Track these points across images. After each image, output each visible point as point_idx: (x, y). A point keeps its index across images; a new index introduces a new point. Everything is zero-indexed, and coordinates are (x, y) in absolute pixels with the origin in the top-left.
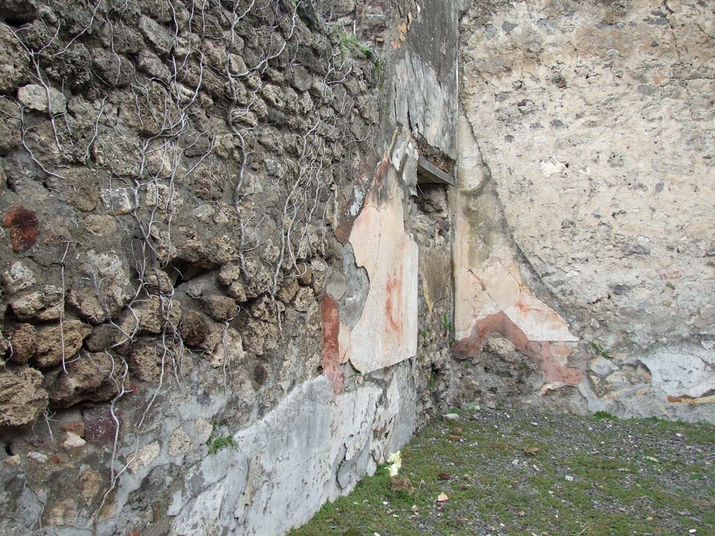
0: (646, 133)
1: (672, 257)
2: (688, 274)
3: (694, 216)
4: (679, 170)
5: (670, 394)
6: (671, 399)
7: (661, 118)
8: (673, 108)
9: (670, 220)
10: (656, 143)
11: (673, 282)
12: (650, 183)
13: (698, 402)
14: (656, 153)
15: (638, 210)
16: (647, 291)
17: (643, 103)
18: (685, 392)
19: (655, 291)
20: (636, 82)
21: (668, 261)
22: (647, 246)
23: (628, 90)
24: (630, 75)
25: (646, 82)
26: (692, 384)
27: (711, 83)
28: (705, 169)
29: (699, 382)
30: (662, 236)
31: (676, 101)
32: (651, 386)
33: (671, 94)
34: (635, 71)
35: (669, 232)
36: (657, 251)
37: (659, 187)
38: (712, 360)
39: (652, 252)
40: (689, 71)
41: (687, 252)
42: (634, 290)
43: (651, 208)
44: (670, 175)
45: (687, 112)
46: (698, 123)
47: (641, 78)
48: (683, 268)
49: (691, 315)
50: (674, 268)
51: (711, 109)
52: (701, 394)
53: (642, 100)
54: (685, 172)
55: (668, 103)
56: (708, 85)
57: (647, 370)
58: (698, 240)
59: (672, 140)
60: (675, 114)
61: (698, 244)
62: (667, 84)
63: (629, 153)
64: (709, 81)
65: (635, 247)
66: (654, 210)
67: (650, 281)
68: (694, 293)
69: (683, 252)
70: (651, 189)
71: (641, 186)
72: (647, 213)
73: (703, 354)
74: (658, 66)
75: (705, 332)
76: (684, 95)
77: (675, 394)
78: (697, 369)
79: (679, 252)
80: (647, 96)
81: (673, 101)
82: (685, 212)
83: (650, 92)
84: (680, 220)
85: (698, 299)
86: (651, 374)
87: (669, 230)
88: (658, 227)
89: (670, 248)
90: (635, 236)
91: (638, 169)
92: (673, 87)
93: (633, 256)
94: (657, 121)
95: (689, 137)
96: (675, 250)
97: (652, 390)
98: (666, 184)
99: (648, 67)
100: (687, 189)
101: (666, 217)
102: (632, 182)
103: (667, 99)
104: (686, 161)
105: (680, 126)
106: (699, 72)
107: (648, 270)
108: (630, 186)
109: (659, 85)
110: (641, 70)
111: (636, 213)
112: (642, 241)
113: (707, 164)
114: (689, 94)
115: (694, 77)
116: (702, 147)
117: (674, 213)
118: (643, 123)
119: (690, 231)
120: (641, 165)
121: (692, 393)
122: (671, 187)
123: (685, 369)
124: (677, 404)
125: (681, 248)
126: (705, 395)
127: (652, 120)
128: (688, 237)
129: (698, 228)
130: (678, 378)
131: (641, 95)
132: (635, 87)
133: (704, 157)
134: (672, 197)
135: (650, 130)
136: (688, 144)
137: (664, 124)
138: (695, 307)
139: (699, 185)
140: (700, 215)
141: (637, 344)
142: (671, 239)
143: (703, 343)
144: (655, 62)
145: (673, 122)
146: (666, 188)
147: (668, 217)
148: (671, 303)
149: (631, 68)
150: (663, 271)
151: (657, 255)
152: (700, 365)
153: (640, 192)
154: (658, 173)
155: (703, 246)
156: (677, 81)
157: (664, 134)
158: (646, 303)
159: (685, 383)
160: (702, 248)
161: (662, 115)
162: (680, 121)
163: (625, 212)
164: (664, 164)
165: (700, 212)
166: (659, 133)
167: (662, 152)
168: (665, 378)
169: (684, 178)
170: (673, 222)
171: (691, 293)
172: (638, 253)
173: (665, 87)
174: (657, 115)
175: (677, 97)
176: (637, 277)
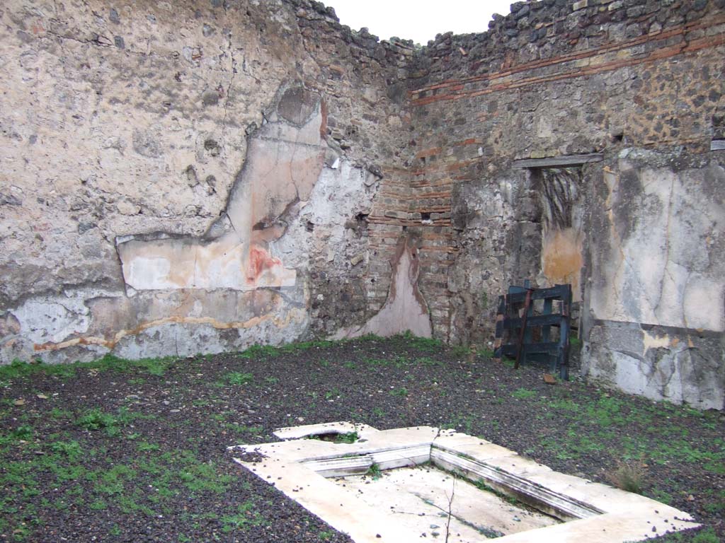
0: (23, 82)
1: (42, 209)
2: (56, 226)
3: (62, 171)
4: (51, 124)
5: (36, 342)
6: (37, 347)
7: (37, 70)
8: (49, 62)
9: (42, 173)
10: (31, 93)
11: (42, 234)
12: (25, 133)
13: (61, 347)
14: (31, 104)
15: (11, 160)
16: (18, 242)
17: (22, 51)
18: (48, 338)
19: (25, 243)
20: (15, 26)
21: (38, 213)
22: (19, 197)
23: (7, 33)
24: (11, 18)
25: (25, 29)
26: (55, 331)
27: (82, 47)
28: (74, 128)
29: (62, 329)
30: (33, 189)
31: (52, 55)
32: (20, 336)
33: (47, 48)
34: (16, 14)
35: (40, 185)
36: (29, 203)
37: (33, 139)
38: (73, 307)
39: (24, 203)
40: (64, 29)
41: (55, 205)
42: (6, 241)
43: (25, 159)
44: (43, 129)
45: (60, 69)
46: (69, 82)
47: (20, 23)
48: (51, 221)
49: (56, 266)
50: (43, 220)
51: (81, 71)
52: (63, 339)
53: (20, 47)
54: (56, 127)
55: (44, 56)
56: (79, 47)
57: (17, 320)
58: (65, 195)
59: (47, 94)
60: (50, 69)
61: (65, 198)
62: (45, 37)
63: (5, 99)
64: (81, 44)
65: (7, 197)
66: (27, 161)
67: (20, 232)
68: (59, 245)
69: (52, 206)
70: (25, 140)
71: (16, 135)
72: (21, 163)
73: (65, 301)
74: (38, 15)
75: (68, 282)
76: (59, 52)
77: (41, 341)
78: (60, 316)
79: (48, 205)
80: (26, 45)
81: (49, 55)
82: (54, 166)
83: (28, 40)
84: (50, 174)
85: (63, 250)
86: (19, 324)
87: (40, 183)
88: (30, 179)
89: (41, 201)
90: (8, 186)
91: (13, 117)
92: (50, 42)
93: (5, 207)
94: (34, 72)
95: (61, 94)
96: (45, 203)
97: (20, 339)
98: (40, 136)
99: (28, 15)
100: (57, 144)
101: (38, 169)
102: (8, 130)
103: (43, 51)
104: (58, 118)
105: (54, 81)
106: (73, 33)
107: (19, 221)
108: (5, 134)
109: (37, 36)
110: (22, 15)
111: (10, 162)
112: (15, 192)
113: (75, 124)
114: (63, 52)
115: (69, 36)
116: (72, 106)
117: (45, 167)
118: (20, 70)
119: (58, 185)
120: (16, 114)
121: (56, 339)
122: (43, 140)
123: (49, 317)
124: (42, 351)
125: (50, 202)
126: (65, 340)
127: (29, 70)
128: (56, 192)
129: (66, 183)
130: (44, 326)
131: (20, 41)
132: (15, 31)
133: (74, 116)
134: (43, 150)
135: (27, 80)
136: (60, 101)
137: (40, 76)
138: (60, 258)
139: (68, 141)
140: (68, 171)
141: (6, 295)
142: (41, 192)
143: (66, 292)
144: (34, 11)
145: (48, 76)
146: (39, 141)
147: (40, 170)
148: (39, 254)
149: (12, 11)
150: (34, 223)
151: (29, 207)
152: (62, 312)
153: (15, 141)
154: (32, 125)
155: (69, 200)
156: (53, 37)
157: (40, 86)
158: (16, 253)
159: (50, 332)
160: (68, 202)
161: (38, 66)
162: (55, 76)
164: (38, 116)
165: (67, 168)
166: (35, 85)
167: (37, 104)
168: (32, 327)
169: (56, 133)
170: (44, 175)
171: (57, 245)
172: (10, 204)
173: (43, 40)
174: (33, 66)
175: (53, 52)
176: (9, 228)
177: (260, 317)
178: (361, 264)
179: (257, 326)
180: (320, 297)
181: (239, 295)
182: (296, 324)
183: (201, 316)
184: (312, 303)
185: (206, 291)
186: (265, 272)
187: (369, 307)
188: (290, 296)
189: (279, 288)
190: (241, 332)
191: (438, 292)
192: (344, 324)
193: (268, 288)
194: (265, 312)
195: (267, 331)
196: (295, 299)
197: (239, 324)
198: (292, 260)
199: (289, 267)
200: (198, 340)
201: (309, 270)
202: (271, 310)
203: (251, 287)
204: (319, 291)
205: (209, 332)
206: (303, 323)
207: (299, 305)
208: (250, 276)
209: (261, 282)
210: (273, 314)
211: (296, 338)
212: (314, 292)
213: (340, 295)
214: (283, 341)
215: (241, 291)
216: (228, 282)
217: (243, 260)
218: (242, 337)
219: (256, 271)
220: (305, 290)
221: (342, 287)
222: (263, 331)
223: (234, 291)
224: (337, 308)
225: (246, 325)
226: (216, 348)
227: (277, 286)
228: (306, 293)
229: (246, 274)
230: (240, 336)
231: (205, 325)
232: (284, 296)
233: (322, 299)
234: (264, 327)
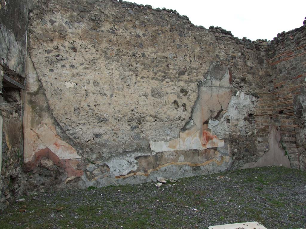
0: (107, 74)
1: (116, 122)
2: (122, 129)
3: (124, 107)
4: (119, 90)
5: (116, 175)
6: (117, 177)
7: (112, 69)
8: (117, 65)
9: (116, 108)
10: (111, 78)
11: (117, 132)
12: (109, 93)
13: (126, 177)
14: (111, 82)
15: (104, 104)
16: (108, 136)
17: (106, 63)
18: (121, 174)
19: (110, 136)
20: (104, 54)
21: (115, 124)
22: (107, 118)
23: (101, 57)
24: (102, 51)
25: (107, 54)
26: (124, 170)
27: (129, 58)
28: (127, 89)
29: (126, 169)
30: (113, 114)
31: (118, 63)
32: (110, 173)
33: (116, 60)
34: (104, 50)
35: (115, 113)
36: (111, 120)
37: (112, 95)
38: (130, 160)
39: (109, 120)
40: (122, 53)
41: (122, 120)
42: (103, 135)
43: (109, 103)
44: (115, 91)
45: (121, 68)
46: (125, 72)
47: (105, 52)
48: (120, 126)
49: (123, 144)
50: (117, 126)
51: (129, 68)
52: (127, 174)
53: (106, 61)
54: (121, 90)
55: (115, 64)
56: (128, 59)
57: (108, 167)
58: (125, 116)
59: (116, 78)
60: (117, 68)
61: (125, 117)
62: (115, 57)
63: (101, 81)
64: (129, 57)
65: (103, 118)
66: (110, 104)
67: (108, 132)
68: (124, 136)
69: (120, 120)
70: (109, 96)
71: (105, 94)
72: (107, 105)
73: (127, 158)
74: (112, 49)
75: (128, 150)
76: (120, 61)
77: (118, 175)
78: (125, 164)
79: (119, 120)
80: (108, 60)
81: (117, 63)
82: (121, 105)
83: (108, 58)
84: (119, 108)
85: (125, 138)
86: (109, 168)
87: (115, 112)
88: (111, 110)
89: (116, 119)
90: (103, 114)
91: (104, 88)
92: (117, 58)
93: (102, 122)
94: (111, 70)
95: (122, 77)
96: (117, 120)
97: (110, 174)
98: (114, 94)
99: (108, 49)
100: (121, 96)
101: (114, 107)
102: (102, 93)
103: (114, 62)
104: (121, 86)
105: (119, 73)
106: (125, 54)
107: (108, 127)
108: (101, 94)
109: (112, 56)
110: (106, 49)
111: (103, 105)
112: (106, 116)
113: (128, 88)
114: (122, 61)
115: (124, 55)
116: (126, 81)
117: (117, 105)
118: (106, 70)
119: (122, 112)
120: (105, 86)
121: (124, 174)
122: (116, 96)
123: (121, 165)
124: (119, 179)
125: (119, 119)
126: (128, 174)
127: (109, 69)
128: (122, 115)
129: (125, 111)
130: (119, 169)
131: (105, 59)
132: (103, 56)
133: (127, 85)
134: (116, 99)
135: (108, 73)
136: (122, 80)
137: (113, 71)
138: (124, 141)
139: (125, 95)
140: (126, 106)
141: (104, 157)
142: (116, 115)
143: (127, 154)
144: (110, 47)
145: (117, 71)
146: (114, 96)
147: (115, 107)
148: (116, 140)
149: (102, 48)
150: (113, 128)
151: (111, 122)
152: (126, 162)
153: (105, 97)
154: (111, 90)
155: (127, 118)
156: (118, 56)
157: (114, 75)
158: (107, 141)
159: (121, 171)
160: (126, 119)
161: (113, 68)
162: (119, 71)
163: (99, 105)
164: (114, 86)
165: (126, 105)
166: (112, 75)
167: (113, 82)
168: (114, 169)
169: (120, 92)
170: (117, 109)
171: (123, 136)
172: (104, 121)
173: (114, 58)
174: (111, 68)
175: (118, 62)
176: (104, 130)
177: (209, 161)
178: (252, 135)
179: (208, 164)
180: (236, 150)
181: (199, 152)
182: (226, 163)
183: (184, 161)
184: (232, 153)
185: (185, 151)
186: (210, 141)
187: (258, 154)
188: (222, 151)
189: (217, 148)
190: (201, 167)
191: (291, 146)
192: (247, 162)
193: (212, 148)
194: (212, 158)
195: (213, 166)
196: (224, 152)
197: (200, 164)
198: (222, 136)
199: (221, 138)
200: (183, 172)
201: (230, 139)
202: (214, 157)
203: (204, 148)
204: (235, 148)
205: (187, 168)
206: (228, 163)
207: (226, 155)
208: (203, 144)
209: (209, 146)
210: (215, 159)
211: (226, 169)
212: (233, 148)
213: (245, 149)
214: (220, 171)
215: (200, 150)
216: (194, 147)
217: (200, 137)
218: (202, 170)
219: (206, 141)
220: (228, 148)
221: (245, 145)
222: (211, 166)
223: (198, 150)
224: (244, 155)
225: (203, 164)
226: (191, 174)
227: (216, 147)
228: (229, 149)
229: (202, 143)
230: (201, 169)
231: (186, 165)
232: (219, 151)
233: (237, 151)
234: (211, 165)
